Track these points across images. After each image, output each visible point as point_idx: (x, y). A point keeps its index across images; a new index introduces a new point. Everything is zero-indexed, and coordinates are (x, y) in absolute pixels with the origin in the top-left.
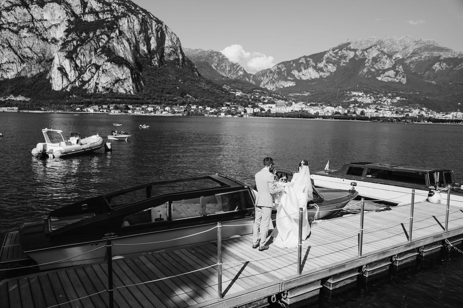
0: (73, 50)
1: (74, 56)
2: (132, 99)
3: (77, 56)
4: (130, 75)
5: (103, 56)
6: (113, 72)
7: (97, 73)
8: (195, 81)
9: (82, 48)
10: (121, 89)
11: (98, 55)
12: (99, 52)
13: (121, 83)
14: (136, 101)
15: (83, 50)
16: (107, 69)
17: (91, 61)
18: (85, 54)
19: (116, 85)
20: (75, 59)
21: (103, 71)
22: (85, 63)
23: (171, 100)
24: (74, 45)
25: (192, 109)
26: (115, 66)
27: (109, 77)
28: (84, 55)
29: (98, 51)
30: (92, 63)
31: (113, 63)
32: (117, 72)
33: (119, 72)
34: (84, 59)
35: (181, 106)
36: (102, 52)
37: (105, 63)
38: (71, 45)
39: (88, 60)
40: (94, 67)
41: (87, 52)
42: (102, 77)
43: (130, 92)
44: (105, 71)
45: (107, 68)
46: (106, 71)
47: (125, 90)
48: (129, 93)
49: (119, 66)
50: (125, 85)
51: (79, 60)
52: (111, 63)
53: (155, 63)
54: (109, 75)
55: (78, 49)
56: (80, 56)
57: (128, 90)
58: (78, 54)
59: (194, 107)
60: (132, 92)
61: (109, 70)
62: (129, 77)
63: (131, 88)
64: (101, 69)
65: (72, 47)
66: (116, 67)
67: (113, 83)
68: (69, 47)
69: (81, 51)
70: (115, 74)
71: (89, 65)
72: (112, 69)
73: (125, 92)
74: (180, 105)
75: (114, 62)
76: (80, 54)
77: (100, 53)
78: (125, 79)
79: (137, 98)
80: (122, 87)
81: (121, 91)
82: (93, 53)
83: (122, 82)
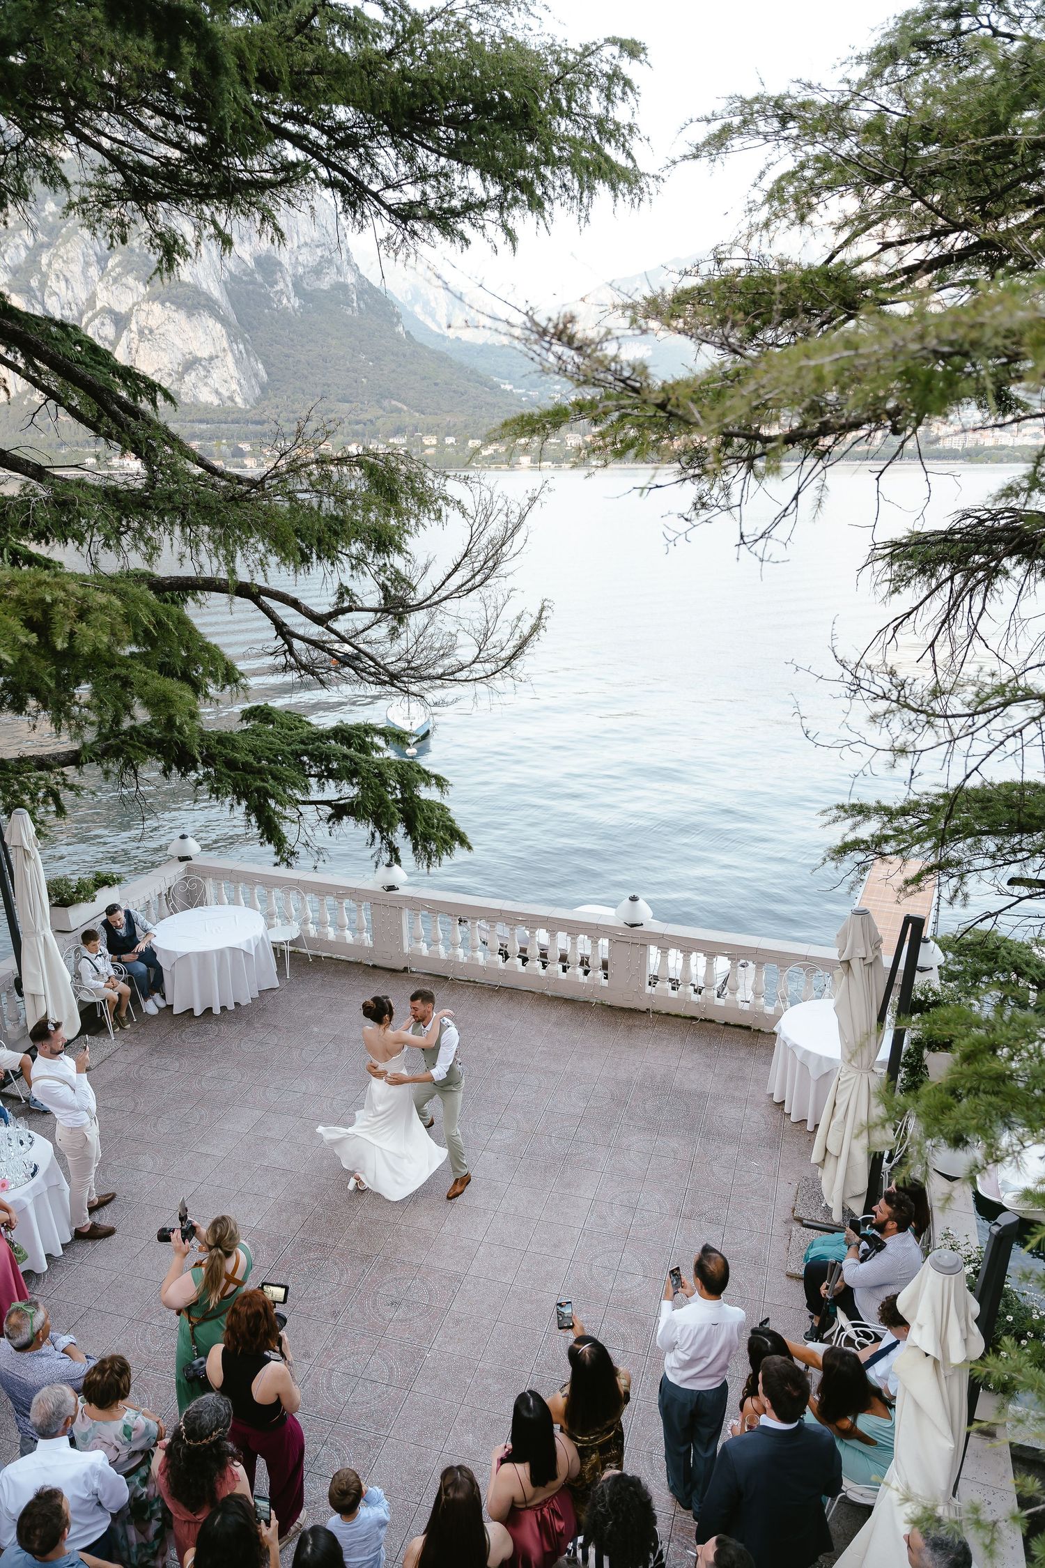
0: (26, 262)
1: (34, 283)
2: (247, 422)
3: (43, 284)
4: (225, 344)
5: (130, 280)
6: (172, 335)
7: (123, 341)
8: (404, 356)
9: (55, 255)
10: (205, 390)
11: (115, 280)
12: (113, 269)
13: (203, 373)
14: (259, 427)
15: (60, 261)
16: (154, 327)
17: (92, 299)
18: (68, 275)
19: (187, 378)
20: (38, 294)
21: (141, 332)
22: (74, 306)
23: (358, 423)
24: (27, 247)
25: (428, 447)
26: (176, 316)
27: (162, 354)
28: (67, 281)
29: (111, 263)
30: (99, 305)
31: (168, 304)
32: (185, 336)
33: (191, 334)
34: (70, 292)
35: (391, 441)
36: (124, 268)
37: (144, 306)
38: (17, 247)
39: (83, 296)
40: (107, 321)
41: (76, 268)
42: (141, 352)
43: (231, 399)
44: (147, 332)
45: (153, 323)
46: (151, 332)
47: (217, 392)
48: (229, 403)
49: (190, 315)
50: (215, 376)
51: (54, 298)
52: (163, 304)
53: (280, 301)
54: (163, 346)
55: (44, 260)
56: (52, 282)
57: (226, 394)
58: (45, 276)
59: (430, 440)
60: (238, 400)
61: (161, 331)
62: (224, 350)
63: (235, 386)
64: (134, 327)
65: (23, 253)
66: (180, 316)
67: (177, 373)
68: (11, 251)
69: (56, 266)
70: (178, 342)
71: (90, 314)
72: (171, 327)
73: (216, 402)
74: (388, 437)
75: (172, 303)
76: (53, 277)
77: (117, 270)
78: (211, 359)
79: (257, 418)
80: (206, 384)
81: (206, 396)
82: (94, 271)
83: (205, 368)
